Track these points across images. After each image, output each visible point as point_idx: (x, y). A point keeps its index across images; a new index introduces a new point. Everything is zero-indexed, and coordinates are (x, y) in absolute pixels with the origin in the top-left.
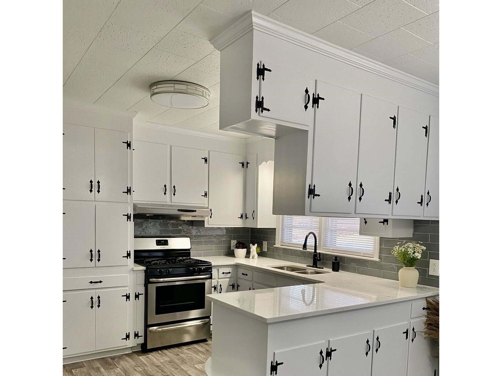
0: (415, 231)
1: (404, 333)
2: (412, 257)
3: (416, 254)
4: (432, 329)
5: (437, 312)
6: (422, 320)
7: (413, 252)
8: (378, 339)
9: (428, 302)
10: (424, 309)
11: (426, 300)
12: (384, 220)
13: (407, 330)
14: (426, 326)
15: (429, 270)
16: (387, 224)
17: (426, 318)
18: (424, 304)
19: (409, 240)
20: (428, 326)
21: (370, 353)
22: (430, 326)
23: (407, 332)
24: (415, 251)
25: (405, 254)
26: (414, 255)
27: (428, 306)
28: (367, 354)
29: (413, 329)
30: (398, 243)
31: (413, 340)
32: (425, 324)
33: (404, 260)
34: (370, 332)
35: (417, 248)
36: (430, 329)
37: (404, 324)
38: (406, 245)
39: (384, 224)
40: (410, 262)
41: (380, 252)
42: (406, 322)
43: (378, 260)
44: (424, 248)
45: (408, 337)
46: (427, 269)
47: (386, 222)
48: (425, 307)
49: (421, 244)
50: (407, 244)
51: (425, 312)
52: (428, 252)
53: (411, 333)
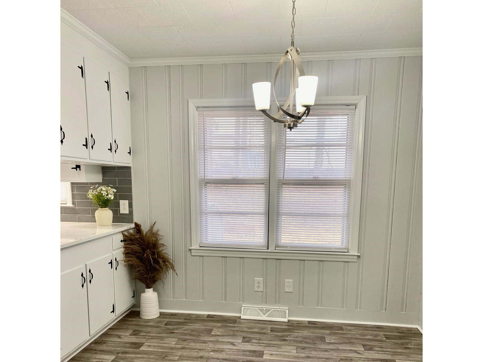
0: (103, 176)
1: (109, 263)
2: (106, 199)
3: (110, 196)
4: (130, 257)
5: (132, 242)
6: (121, 251)
7: (107, 194)
8: (90, 271)
9: (124, 235)
10: (121, 241)
11: (122, 234)
12: (76, 166)
13: (111, 261)
14: (124, 255)
15: (120, 209)
16: (80, 170)
17: (124, 249)
18: (121, 237)
19: (100, 184)
20: (126, 255)
21: (85, 285)
22: (127, 255)
23: (111, 263)
24: (108, 193)
25: (99, 197)
26: (107, 197)
27: (124, 238)
28: (83, 286)
29: (116, 259)
30: (91, 187)
31: (116, 269)
32: (124, 254)
33: (99, 202)
34: (83, 266)
35: (109, 191)
36: (128, 257)
37: (109, 256)
38: (99, 189)
39: (77, 170)
40: (104, 203)
41: (73, 198)
42: (110, 254)
43: (72, 205)
44: (115, 190)
45: (113, 266)
46: (118, 209)
47: (78, 168)
48: (123, 240)
49: (112, 187)
50: (99, 187)
51: (122, 244)
52: (117, 194)
53: (114, 262)
